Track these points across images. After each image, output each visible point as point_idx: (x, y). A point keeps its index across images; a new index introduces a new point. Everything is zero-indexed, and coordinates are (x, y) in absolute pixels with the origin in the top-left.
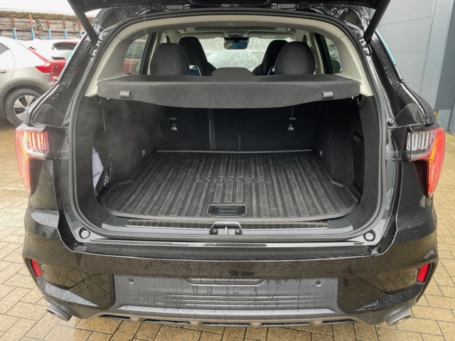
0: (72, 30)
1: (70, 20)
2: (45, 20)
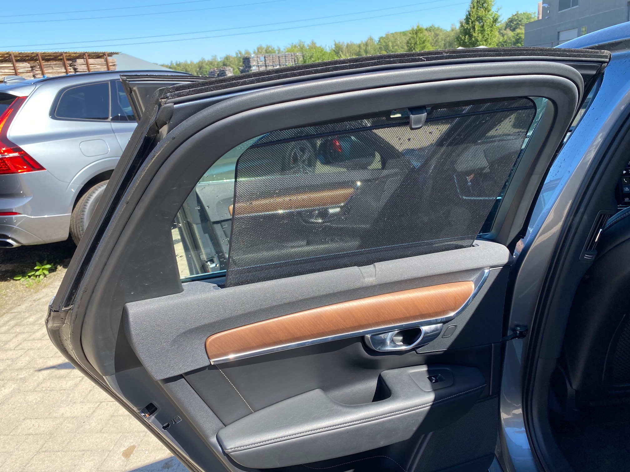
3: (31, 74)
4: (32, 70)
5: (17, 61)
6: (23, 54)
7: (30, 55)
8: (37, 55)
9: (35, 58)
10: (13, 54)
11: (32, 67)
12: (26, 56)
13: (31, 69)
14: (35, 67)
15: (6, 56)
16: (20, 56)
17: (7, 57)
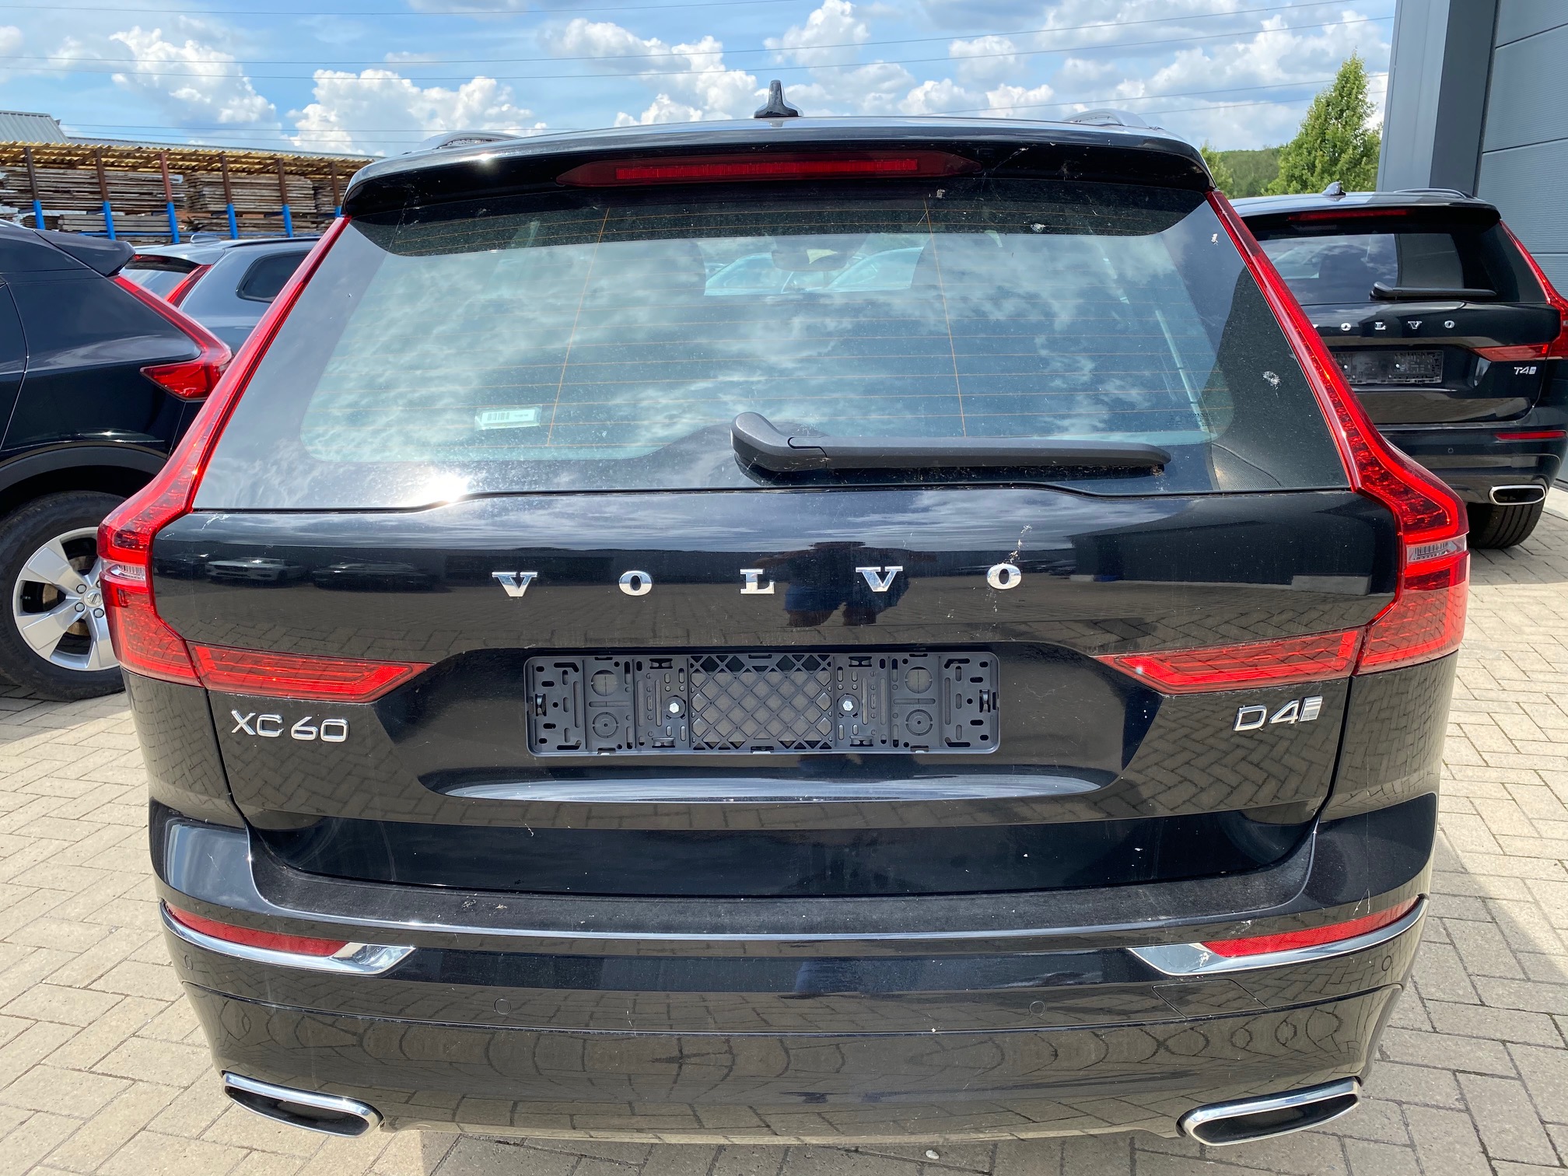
0: (308, 207)
1: (303, 174)
2: (216, 176)
3: (312, 203)
4: (315, 194)
5: (291, 173)
6: (303, 160)
7: (316, 163)
8: (330, 164)
9: (325, 170)
10: (282, 159)
11: (315, 189)
12: (308, 165)
13: (313, 192)
14: (321, 188)
15: (269, 161)
16: (296, 165)
17: (271, 164)
